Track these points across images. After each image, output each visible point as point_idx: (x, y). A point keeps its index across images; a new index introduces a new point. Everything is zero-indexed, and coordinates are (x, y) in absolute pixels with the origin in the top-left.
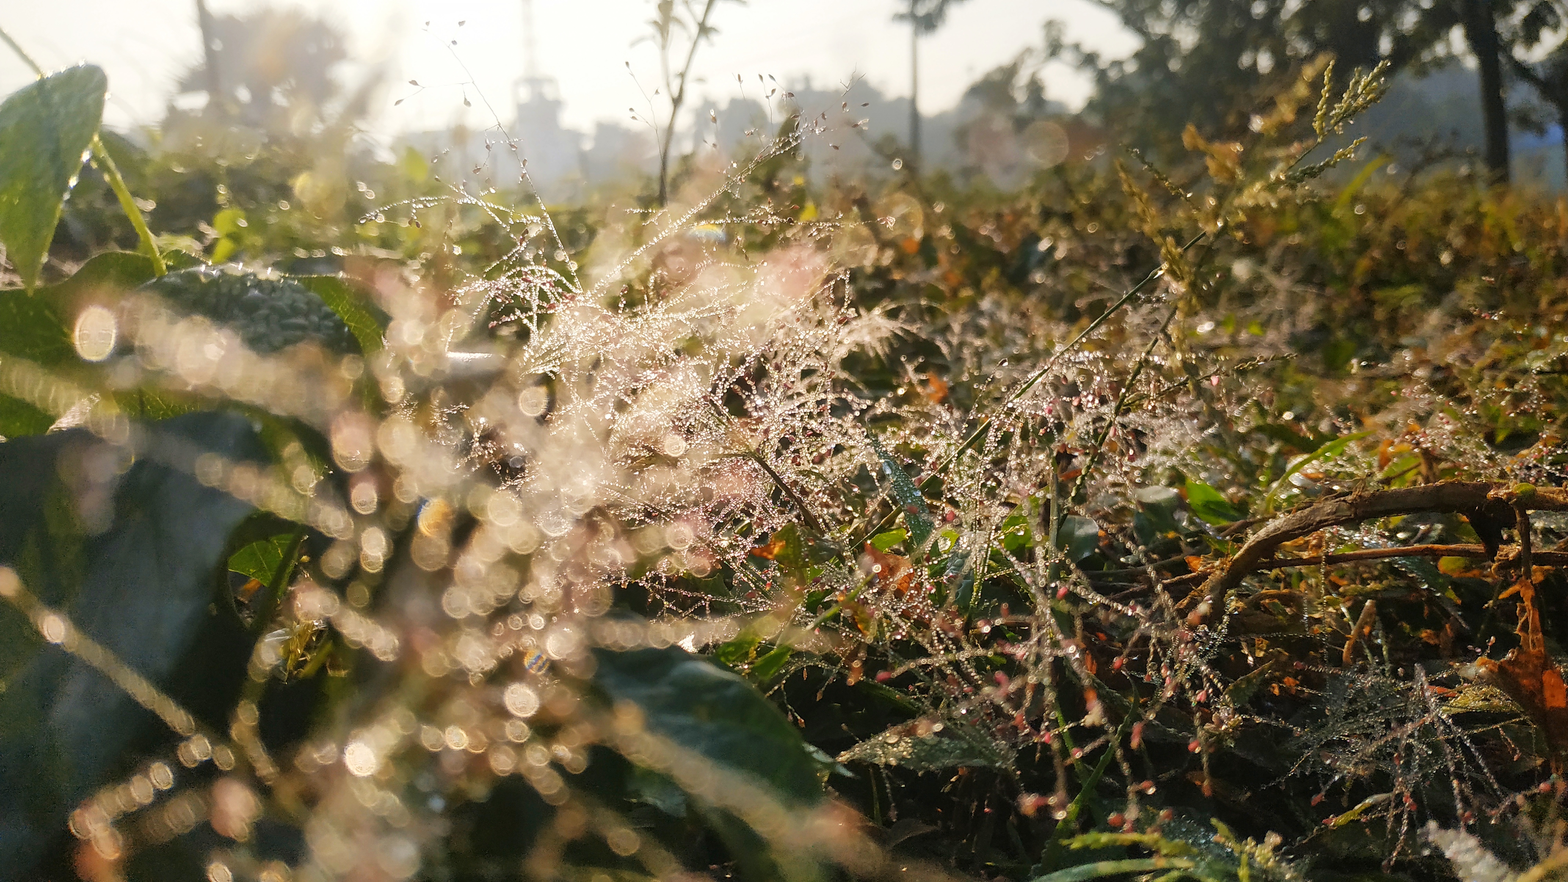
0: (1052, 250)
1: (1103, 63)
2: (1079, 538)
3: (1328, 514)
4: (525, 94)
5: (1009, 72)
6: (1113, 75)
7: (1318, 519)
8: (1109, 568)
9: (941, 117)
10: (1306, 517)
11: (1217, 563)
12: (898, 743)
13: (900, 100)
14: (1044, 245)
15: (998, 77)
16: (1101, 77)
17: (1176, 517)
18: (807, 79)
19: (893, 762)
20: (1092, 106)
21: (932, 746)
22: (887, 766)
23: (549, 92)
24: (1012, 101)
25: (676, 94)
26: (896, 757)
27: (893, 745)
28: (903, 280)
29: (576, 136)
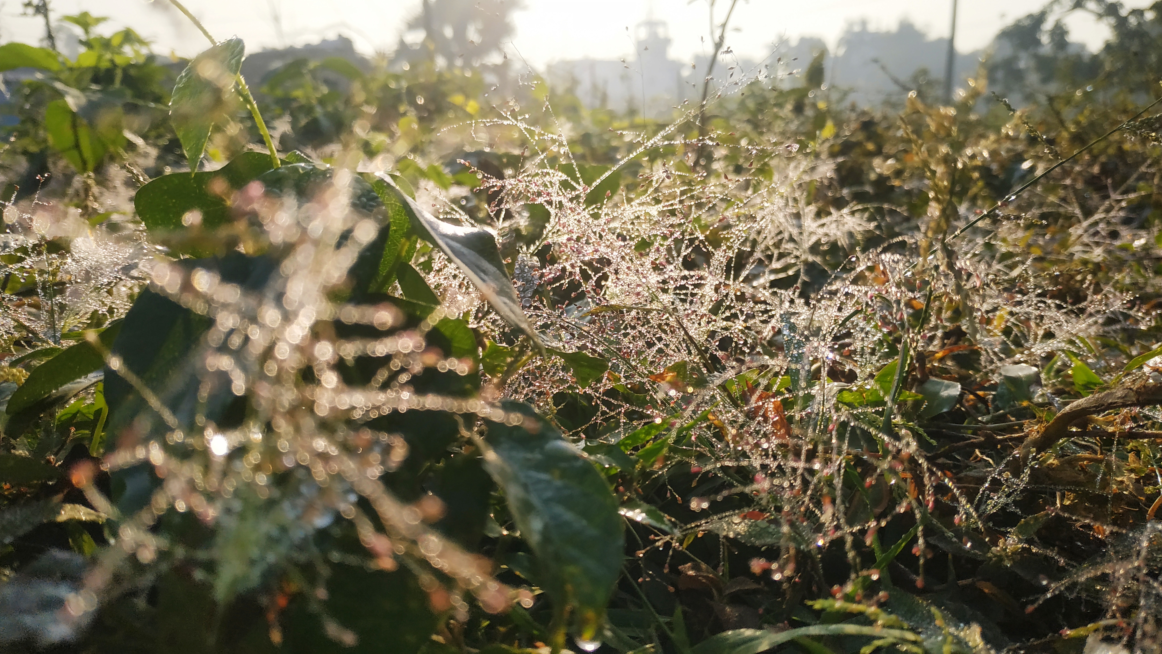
0: (1032, 169)
1: (1123, 13)
2: (941, 397)
3: (1119, 398)
4: (643, 34)
5: (1038, 20)
6: (1133, 21)
7: (1110, 401)
8: (969, 423)
9: (973, 56)
10: (1102, 398)
11: (1036, 427)
12: (740, 523)
13: (940, 41)
14: (1026, 165)
15: (1027, 23)
16: (1121, 24)
17: (1032, 390)
18: (864, 23)
19: (731, 535)
20: (1108, 47)
21: (762, 528)
22: (726, 537)
23: (661, 32)
24: (1038, 43)
25: (717, 39)
26: (734, 532)
27: (736, 524)
28: (900, 187)
29: (677, 66)
